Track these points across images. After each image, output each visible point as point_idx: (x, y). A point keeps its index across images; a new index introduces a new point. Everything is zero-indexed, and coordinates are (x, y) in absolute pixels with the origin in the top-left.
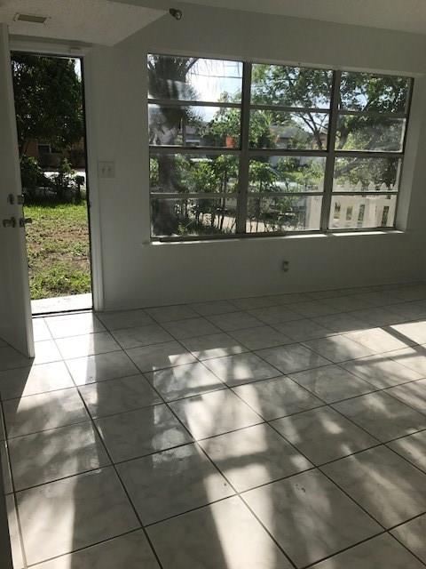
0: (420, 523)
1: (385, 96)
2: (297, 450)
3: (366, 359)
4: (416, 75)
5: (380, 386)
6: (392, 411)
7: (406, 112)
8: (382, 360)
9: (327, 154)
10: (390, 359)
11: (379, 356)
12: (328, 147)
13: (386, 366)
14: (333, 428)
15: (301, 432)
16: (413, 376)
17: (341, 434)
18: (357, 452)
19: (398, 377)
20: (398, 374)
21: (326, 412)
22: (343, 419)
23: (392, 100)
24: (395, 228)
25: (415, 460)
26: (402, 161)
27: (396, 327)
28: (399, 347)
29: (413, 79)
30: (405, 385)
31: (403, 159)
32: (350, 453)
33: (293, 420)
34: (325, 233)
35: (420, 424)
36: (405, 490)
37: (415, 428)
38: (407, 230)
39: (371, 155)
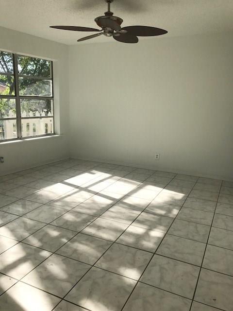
0: (104, 258)
1: (31, 66)
2: (41, 249)
3: (58, 198)
4: (54, 60)
5: (69, 209)
6: (78, 218)
7: (51, 77)
8: (66, 197)
9: (15, 97)
10: (69, 196)
11: (64, 196)
12: (15, 93)
13: (68, 199)
14: (54, 233)
15: (40, 240)
16: (81, 200)
17: (60, 235)
18: (70, 240)
19: (75, 202)
20: (74, 201)
21: (49, 227)
22: (58, 228)
23: (34, 68)
24: (54, 134)
25: (94, 235)
26: (53, 101)
27: (66, 181)
28: (71, 190)
29: (52, 62)
30: (79, 205)
31: (53, 100)
32: (67, 241)
33: (34, 236)
34: (20, 139)
35: (90, 219)
36: (94, 248)
37: (89, 221)
38: (61, 134)
39: (38, 98)
